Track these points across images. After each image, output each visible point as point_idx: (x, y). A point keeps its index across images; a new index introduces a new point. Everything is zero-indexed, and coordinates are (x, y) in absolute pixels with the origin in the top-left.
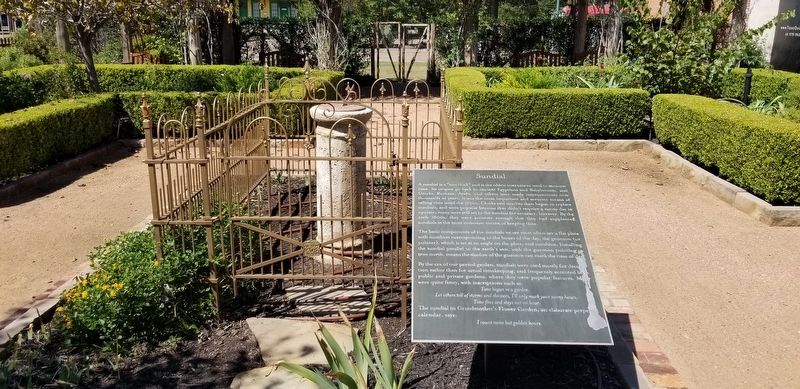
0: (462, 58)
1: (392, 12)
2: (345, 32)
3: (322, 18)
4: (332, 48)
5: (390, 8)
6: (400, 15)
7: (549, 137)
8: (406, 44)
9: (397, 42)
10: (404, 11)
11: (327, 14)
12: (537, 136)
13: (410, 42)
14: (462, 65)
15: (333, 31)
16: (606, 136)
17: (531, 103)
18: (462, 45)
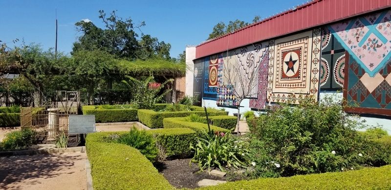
0: (89, 102)
1: (62, 86)
2: (45, 94)
3: (37, 90)
4: (40, 100)
5: (61, 84)
6: (66, 87)
7: (111, 122)
8: (69, 100)
9: (65, 99)
10: (68, 85)
11: (39, 89)
12: (108, 122)
13: (71, 99)
14: (89, 105)
15: (41, 94)
16: (127, 121)
17: (105, 113)
18: (89, 98)
